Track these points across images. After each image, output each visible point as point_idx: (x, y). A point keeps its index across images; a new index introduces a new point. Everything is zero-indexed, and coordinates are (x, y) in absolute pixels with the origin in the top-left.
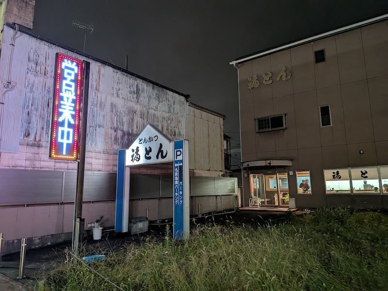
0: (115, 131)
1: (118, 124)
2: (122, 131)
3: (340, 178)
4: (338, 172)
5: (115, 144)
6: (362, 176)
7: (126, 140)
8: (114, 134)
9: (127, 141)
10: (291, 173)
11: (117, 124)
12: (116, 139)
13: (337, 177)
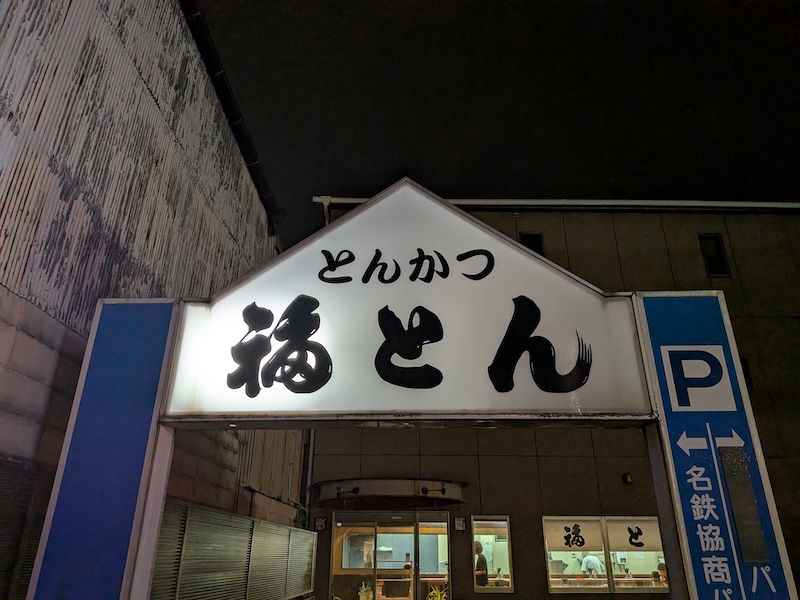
0: (65, 195)
1: (89, 164)
2: (95, 211)
3: (582, 544)
4: (576, 527)
5: (43, 265)
6: (630, 541)
7: (96, 272)
8: (54, 206)
9: (97, 281)
10: (459, 525)
11: (82, 160)
12: (56, 242)
13: (574, 540)
